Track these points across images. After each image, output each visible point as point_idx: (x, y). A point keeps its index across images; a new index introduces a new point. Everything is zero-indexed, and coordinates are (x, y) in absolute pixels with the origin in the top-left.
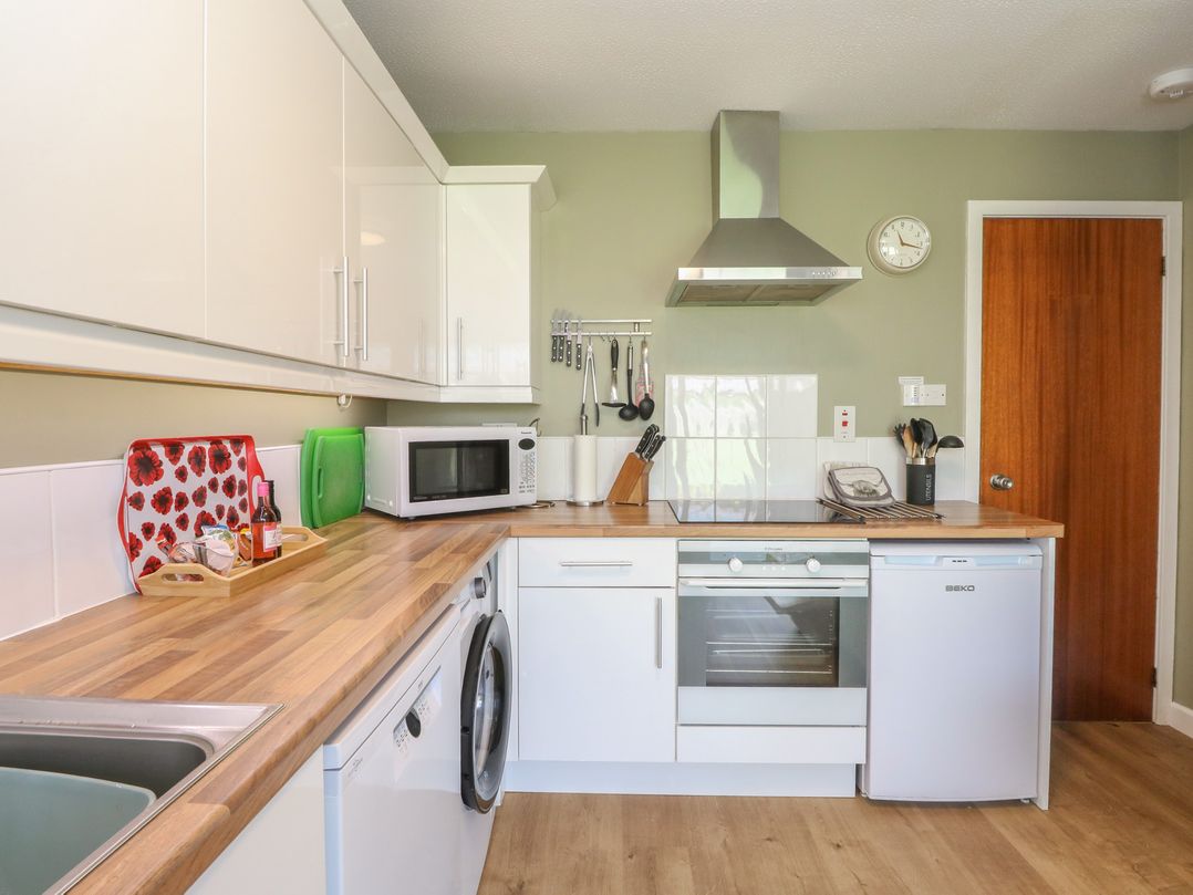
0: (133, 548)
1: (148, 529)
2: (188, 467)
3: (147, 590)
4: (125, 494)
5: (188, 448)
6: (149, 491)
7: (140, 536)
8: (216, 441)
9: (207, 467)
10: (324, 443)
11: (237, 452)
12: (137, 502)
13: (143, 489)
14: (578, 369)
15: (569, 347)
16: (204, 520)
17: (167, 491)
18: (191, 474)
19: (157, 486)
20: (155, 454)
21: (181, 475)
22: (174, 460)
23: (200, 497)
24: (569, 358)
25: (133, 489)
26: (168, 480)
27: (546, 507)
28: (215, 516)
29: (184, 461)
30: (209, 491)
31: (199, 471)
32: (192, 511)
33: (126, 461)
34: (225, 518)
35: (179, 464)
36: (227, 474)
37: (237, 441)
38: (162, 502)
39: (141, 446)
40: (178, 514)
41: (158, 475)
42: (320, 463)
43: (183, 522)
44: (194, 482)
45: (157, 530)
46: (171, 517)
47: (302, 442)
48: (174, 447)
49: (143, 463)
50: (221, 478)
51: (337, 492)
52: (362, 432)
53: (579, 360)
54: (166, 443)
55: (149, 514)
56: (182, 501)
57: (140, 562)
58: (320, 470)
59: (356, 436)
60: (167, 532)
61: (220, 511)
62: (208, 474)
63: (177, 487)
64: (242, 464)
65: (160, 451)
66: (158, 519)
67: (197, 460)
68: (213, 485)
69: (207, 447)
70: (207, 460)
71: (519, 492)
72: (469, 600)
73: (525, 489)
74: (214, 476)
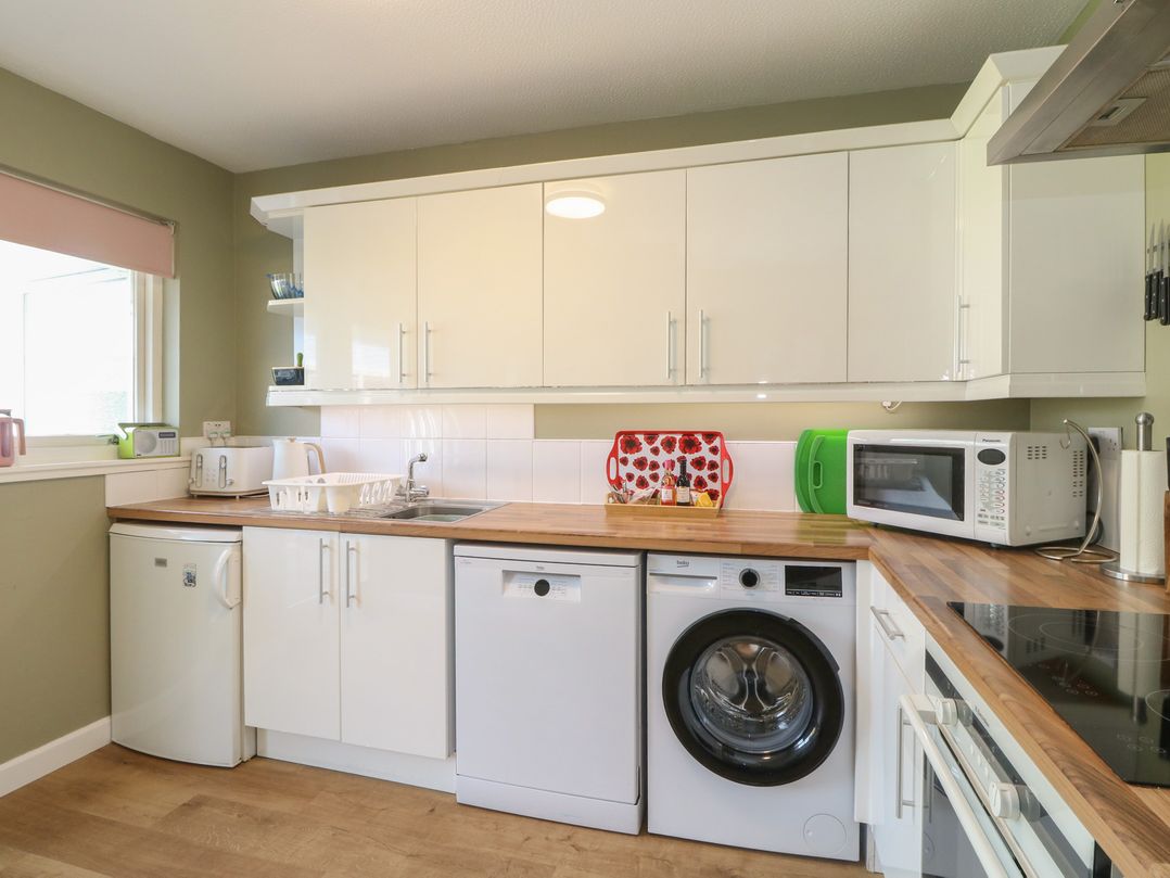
0: (617, 483)
1: (630, 477)
2: (661, 448)
4: (612, 456)
5: (662, 437)
6: (632, 458)
7: (624, 478)
8: (689, 434)
9: (677, 449)
10: (821, 443)
11: (709, 442)
12: (622, 461)
13: (628, 455)
17: (644, 459)
18: (663, 451)
19: (637, 455)
20: (637, 438)
21: (655, 451)
22: (651, 443)
23: (669, 465)
25: (620, 454)
26: (645, 451)
29: (658, 443)
30: (678, 464)
31: (670, 450)
32: (662, 473)
33: (617, 440)
35: (654, 445)
36: (696, 455)
37: (710, 436)
38: (640, 464)
39: (626, 433)
40: (651, 472)
41: (639, 450)
42: (817, 458)
43: (655, 478)
44: (664, 457)
45: (636, 478)
46: (647, 473)
48: (651, 436)
49: (628, 441)
50: (690, 457)
54: (645, 433)
55: (631, 468)
56: (655, 465)
58: (817, 464)
60: (643, 481)
61: (688, 477)
62: (677, 453)
63: (651, 458)
64: (712, 450)
65: (641, 438)
66: (637, 473)
67: (668, 445)
69: (678, 437)
70: (677, 445)
71: (981, 522)
72: (715, 578)
73: (989, 520)
74: (682, 455)
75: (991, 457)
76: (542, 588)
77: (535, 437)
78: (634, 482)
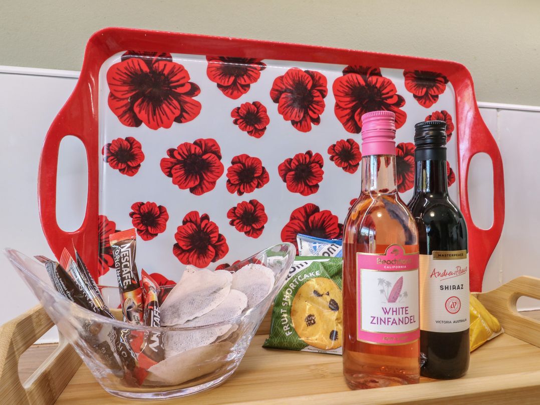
2: (272, 109)
13: (142, 134)
69: (332, 74)
70: (330, 101)
74: (346, 135)
78: (168, 237)
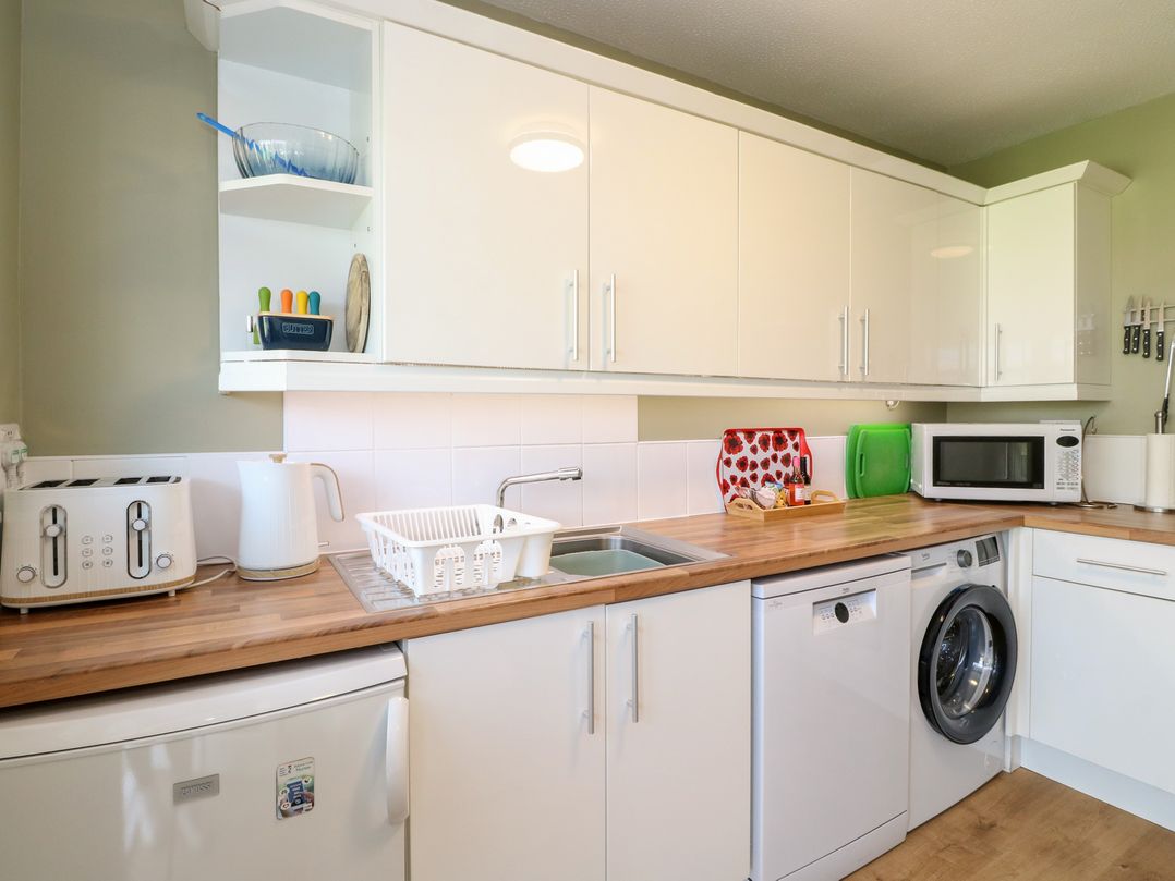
0: (725, 488)
1: (734, 479)
2: (758, 446)
3: (731, 512)
4: (721, 457)
5: (759, 435)
6: (735, 458)
7: (729, 482)
8: (777, 431)
9: (771, 446)
10: (866, 437)
11: (793, 439)
12: (728, 463)
13: (731, 456)
14: (1161, 359)
15: (1148, 338)
16: (768, 479)
17: (745, 459)
18: (760, 450)
19: (739, 456)
20: (739, 438)
21: (754, 450)
22: (750, 442)
23: (765, 464)
24: (1147, 348)
25: (726, 456)
26: (746, 452)
27: (1101, 508)
28: (775, 477)
29: (756, 442)
30: (771, 462)
31: (765, 448)
32: (760, 472)
33: (722, 440)
34: (782, 480)
35: (753, 444)
36: (784, 452)
37: (792, 432)
38: (742, 464)
39: (731, 432)
40: (751, 473)
41: (740, 449)
42: (862, 450)
43: (754, 478)
44: (761, 456)
45: (738, 481)
46: (747, 474)
47: (847, 434)
48: (750, 434)
49: (732, 443)
50: (780, 454)
51: (879, 473)
52: (910, 427)
53: (1161, 351)
54: (746, 431)
55: (734, 470)
56: (754, 465)
57: (729, 496)
58: (862, 456)
59: (902, 431)
60: (744, 483)
61: (779, 474)
62: (771, 451)
63: (751, 457)
64: (796, 447)
65: (741, 436)
66: (740, 475)
67: (764, 443)
68: (775, 458)
69: (771, 434)
70: (771, 442)
71: (1059, 488)
72: (945, 564)
73: (1065, 486)
74: (775, 452)
75: (1067, 441)
76: (842, 613)
77: (639, 440)
78: (737, 484)
